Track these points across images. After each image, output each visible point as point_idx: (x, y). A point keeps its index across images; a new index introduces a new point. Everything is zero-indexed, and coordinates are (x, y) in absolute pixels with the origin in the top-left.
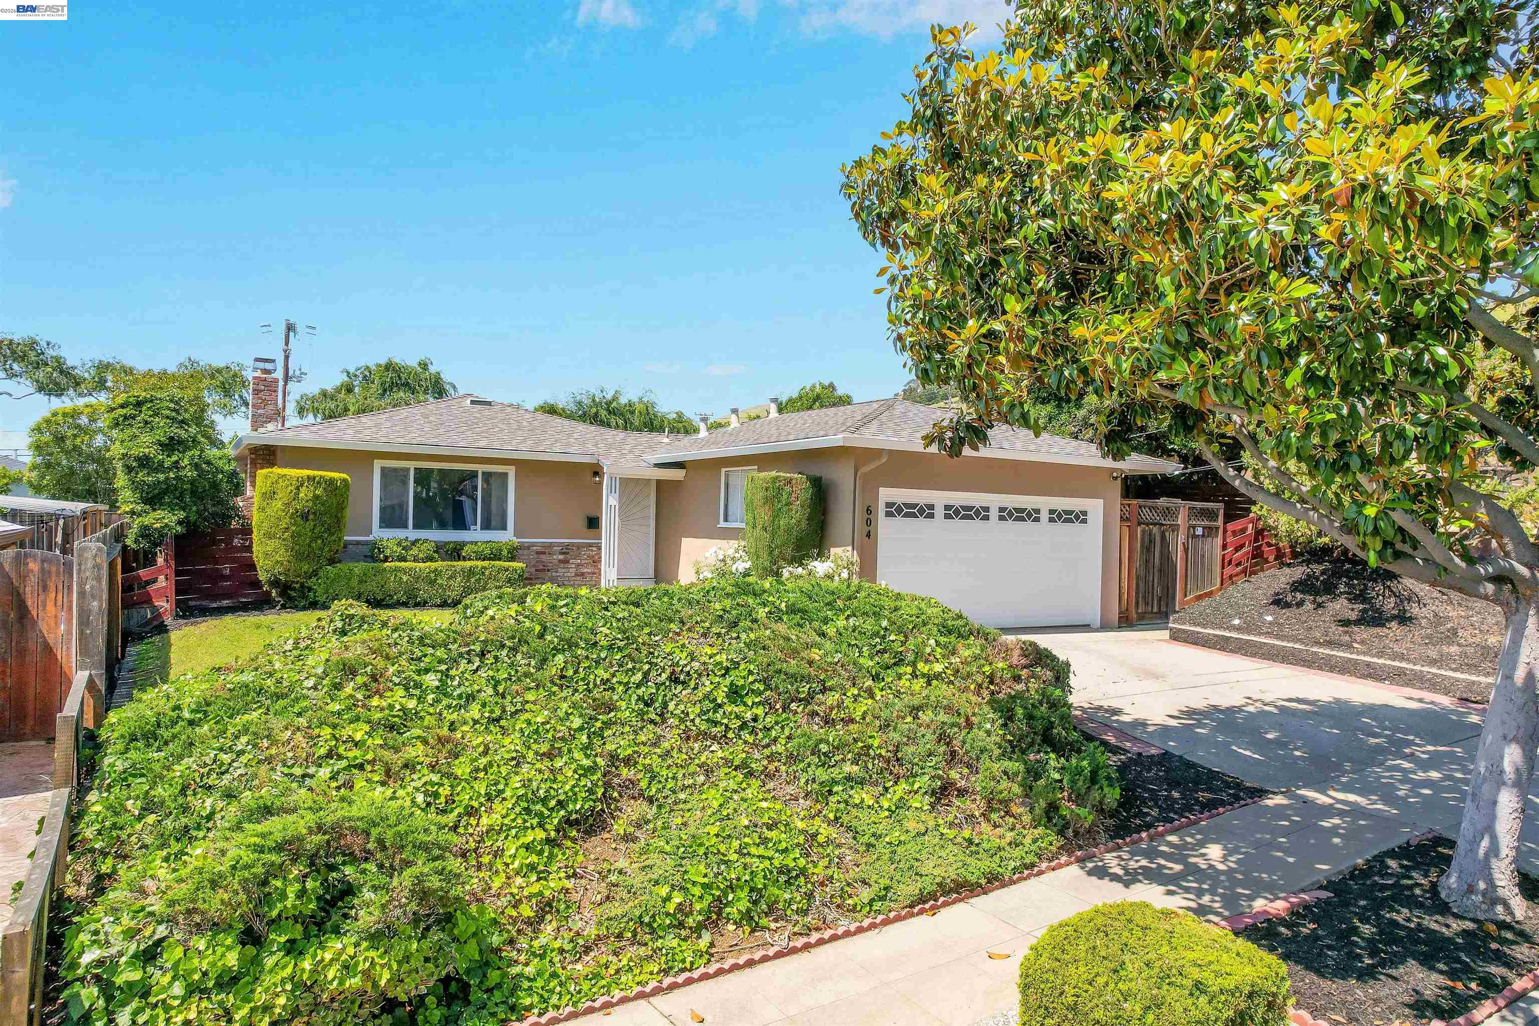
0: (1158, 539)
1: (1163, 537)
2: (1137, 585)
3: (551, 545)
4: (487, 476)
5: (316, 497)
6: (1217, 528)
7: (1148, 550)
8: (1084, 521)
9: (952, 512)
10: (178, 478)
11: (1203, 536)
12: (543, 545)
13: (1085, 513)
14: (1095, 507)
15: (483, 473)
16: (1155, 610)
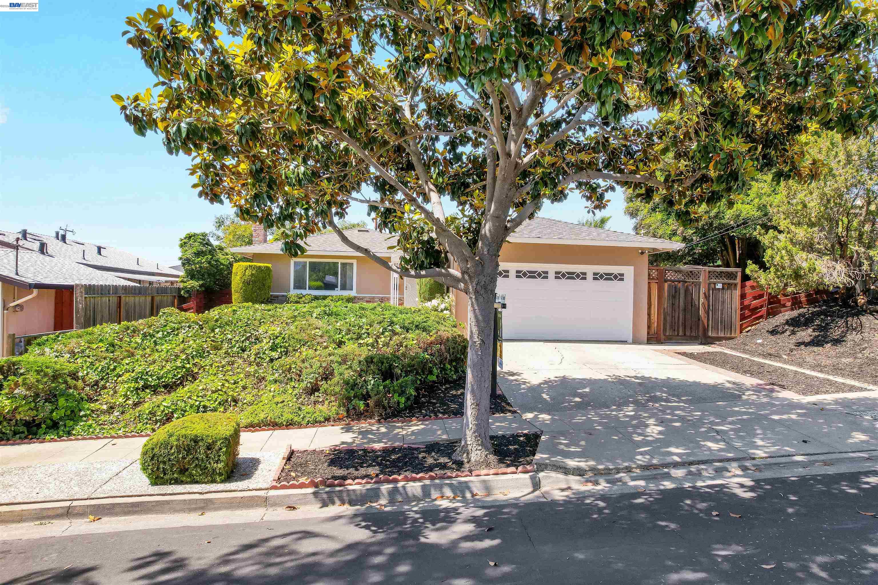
0: (682, 292)
1: (687, 290)
2: (665, 319)
3: (374, 298)
4: (344, 265)
5: (252, 274)
6: (736, 285)
7: (674, 297)
8: (622, 280)
9: (520, 274)
10: (200, 267)
11: (723, 288)
12: (370, 298)
13: (622, 275)
14: (628, 271)
15: (342, 264)
16: (681, 333)
